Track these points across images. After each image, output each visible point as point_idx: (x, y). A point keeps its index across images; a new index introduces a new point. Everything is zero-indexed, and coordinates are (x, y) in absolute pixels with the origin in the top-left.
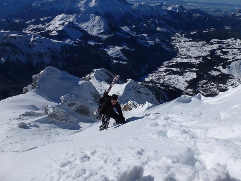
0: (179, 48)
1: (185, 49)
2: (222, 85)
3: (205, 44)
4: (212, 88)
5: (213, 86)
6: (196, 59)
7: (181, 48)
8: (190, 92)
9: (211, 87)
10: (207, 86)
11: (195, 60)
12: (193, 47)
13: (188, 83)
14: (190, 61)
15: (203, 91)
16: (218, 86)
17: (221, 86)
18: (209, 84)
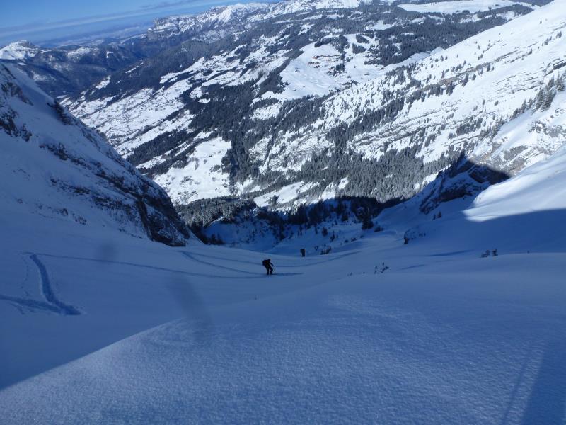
0: (97, 127)
1: (114, 122)
2: (319, 122)
3: (153, 92)
4: (300, 143)
5: (299, 139)
6: (175, 119)
7: (103, 124)
8: (250, 187)
9: (295, 143)
10: (283, 148)
11: (173, 122)
12: (130, 109)
13: (224, 171)
14: (162, 132)
15: (285, 165)
16: (313, 131)
17: (320, 126)
18: (285, 141)
